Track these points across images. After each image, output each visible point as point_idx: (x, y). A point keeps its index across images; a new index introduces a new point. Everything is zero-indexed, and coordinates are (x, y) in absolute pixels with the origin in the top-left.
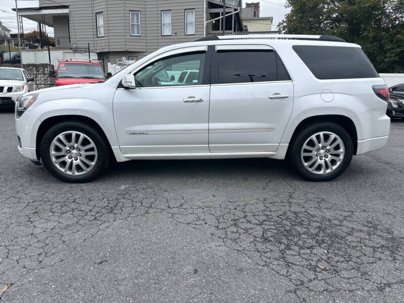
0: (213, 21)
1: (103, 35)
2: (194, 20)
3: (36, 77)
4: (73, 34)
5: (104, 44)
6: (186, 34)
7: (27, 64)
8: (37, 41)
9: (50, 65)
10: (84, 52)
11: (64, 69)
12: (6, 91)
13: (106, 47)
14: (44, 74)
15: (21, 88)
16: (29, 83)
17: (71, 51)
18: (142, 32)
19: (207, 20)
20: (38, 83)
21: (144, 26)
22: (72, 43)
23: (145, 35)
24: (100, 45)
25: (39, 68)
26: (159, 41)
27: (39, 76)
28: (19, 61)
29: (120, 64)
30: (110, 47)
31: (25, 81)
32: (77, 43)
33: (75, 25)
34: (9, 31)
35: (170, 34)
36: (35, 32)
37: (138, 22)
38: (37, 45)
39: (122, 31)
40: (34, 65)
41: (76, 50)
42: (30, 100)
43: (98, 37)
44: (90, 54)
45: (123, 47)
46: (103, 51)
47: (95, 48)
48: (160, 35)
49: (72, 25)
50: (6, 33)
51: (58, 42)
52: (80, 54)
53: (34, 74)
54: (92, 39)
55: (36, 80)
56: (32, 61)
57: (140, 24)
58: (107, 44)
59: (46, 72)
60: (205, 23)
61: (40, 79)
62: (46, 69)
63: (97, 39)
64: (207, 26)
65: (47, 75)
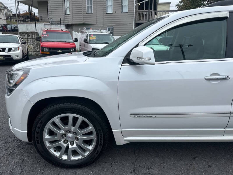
0: (138, 4)
1: (69, 13)
2: (127, 3)
3: (28, 40)
4: (50, 13)
5: (70, 19)
6: (122, 12)
7: (22, 32)
8: (28, 18)
9: (36, 32)
10: (57, 24)
11: (46, 35)
12: (7, 51)
13: (71, 21)
14: (32, 38)
15: (17, 49)
16: (23, 45)
17: (49, 24)
18: (94, 11)
19: (136, 3)
20: (29, 44)
21: (95, 7)
22: (49, 19)
23: (95, 13)
24: (67, 19)
25: (29, 35)
26: (105, 17)
27: (29, 40)
28: (17, 30)
29: (81, 32)
30: (74, 21)
31: (20, 44)
32: (53, 18)
33: (52, 7)
34: (12, 12)
35: (112, 12)
36: (27, 13)
37: (91, 5)
38: (28, 20)
39: (81, 11)
40: (26, 33)
41: (52, 23)
42: (20, 75)
43: (65, 15)
44: (62, 25)
45: (82, 21)
46: (69, 23)
47: (64, 21)
48: (105, 13)
49: (50, 7)
50: (10, 13)
51: (41, 18)
52: (54, 26)
53: (26, 38)
54: (62, 16)
55: (28, 42)
56: (25, 30)
57: (92, 6)
58: (72, 19)
59: (34, 37)
60: (135, 5)
61: (30, 42)
62: (34, 35)
63: (65, 16)
64: (136, 7)
65: (34, 39)
